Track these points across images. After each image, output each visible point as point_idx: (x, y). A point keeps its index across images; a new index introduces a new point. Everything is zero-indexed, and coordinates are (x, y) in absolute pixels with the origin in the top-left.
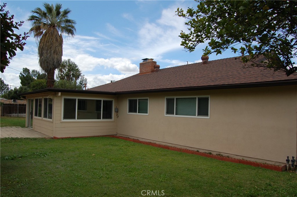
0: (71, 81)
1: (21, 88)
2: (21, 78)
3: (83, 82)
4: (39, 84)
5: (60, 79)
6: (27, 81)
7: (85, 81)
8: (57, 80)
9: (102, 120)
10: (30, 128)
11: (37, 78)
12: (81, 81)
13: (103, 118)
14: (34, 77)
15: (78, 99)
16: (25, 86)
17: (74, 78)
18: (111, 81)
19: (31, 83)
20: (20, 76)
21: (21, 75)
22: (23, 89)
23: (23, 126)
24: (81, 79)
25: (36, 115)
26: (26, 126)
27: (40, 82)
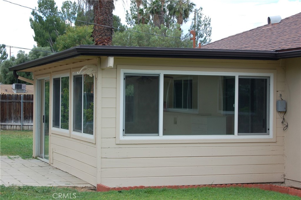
0: (167, 26)
1: (35, 52)
2: (34, 26)
3: (198, 29)
4: (80, 40)
5: (136, 23)
6: (50, 32)
7: (205, 25)
8: (129, 26)
9: (236, 137)
10: (44, 160)
11: (75, 24)
12: (194, 26)
13: (239, 131)
14: (67, 22)
15: (166, 76)
16: (46, 46)
17: (176, 20)
18: (269, 19)
19: (59, 38)
20: (31, 20)
21: (33, 18)
22: (40, 55)
23: (27, 155)
24: (195, 19)
25: (56, 124)
26: (34, 155)
27: (80, 34)
